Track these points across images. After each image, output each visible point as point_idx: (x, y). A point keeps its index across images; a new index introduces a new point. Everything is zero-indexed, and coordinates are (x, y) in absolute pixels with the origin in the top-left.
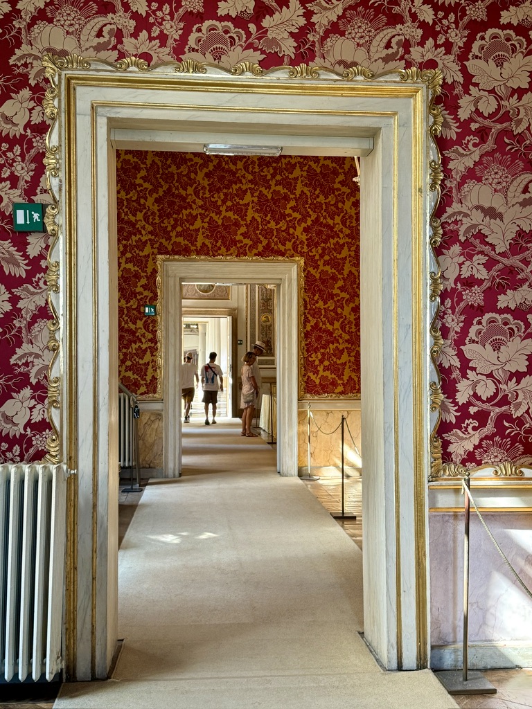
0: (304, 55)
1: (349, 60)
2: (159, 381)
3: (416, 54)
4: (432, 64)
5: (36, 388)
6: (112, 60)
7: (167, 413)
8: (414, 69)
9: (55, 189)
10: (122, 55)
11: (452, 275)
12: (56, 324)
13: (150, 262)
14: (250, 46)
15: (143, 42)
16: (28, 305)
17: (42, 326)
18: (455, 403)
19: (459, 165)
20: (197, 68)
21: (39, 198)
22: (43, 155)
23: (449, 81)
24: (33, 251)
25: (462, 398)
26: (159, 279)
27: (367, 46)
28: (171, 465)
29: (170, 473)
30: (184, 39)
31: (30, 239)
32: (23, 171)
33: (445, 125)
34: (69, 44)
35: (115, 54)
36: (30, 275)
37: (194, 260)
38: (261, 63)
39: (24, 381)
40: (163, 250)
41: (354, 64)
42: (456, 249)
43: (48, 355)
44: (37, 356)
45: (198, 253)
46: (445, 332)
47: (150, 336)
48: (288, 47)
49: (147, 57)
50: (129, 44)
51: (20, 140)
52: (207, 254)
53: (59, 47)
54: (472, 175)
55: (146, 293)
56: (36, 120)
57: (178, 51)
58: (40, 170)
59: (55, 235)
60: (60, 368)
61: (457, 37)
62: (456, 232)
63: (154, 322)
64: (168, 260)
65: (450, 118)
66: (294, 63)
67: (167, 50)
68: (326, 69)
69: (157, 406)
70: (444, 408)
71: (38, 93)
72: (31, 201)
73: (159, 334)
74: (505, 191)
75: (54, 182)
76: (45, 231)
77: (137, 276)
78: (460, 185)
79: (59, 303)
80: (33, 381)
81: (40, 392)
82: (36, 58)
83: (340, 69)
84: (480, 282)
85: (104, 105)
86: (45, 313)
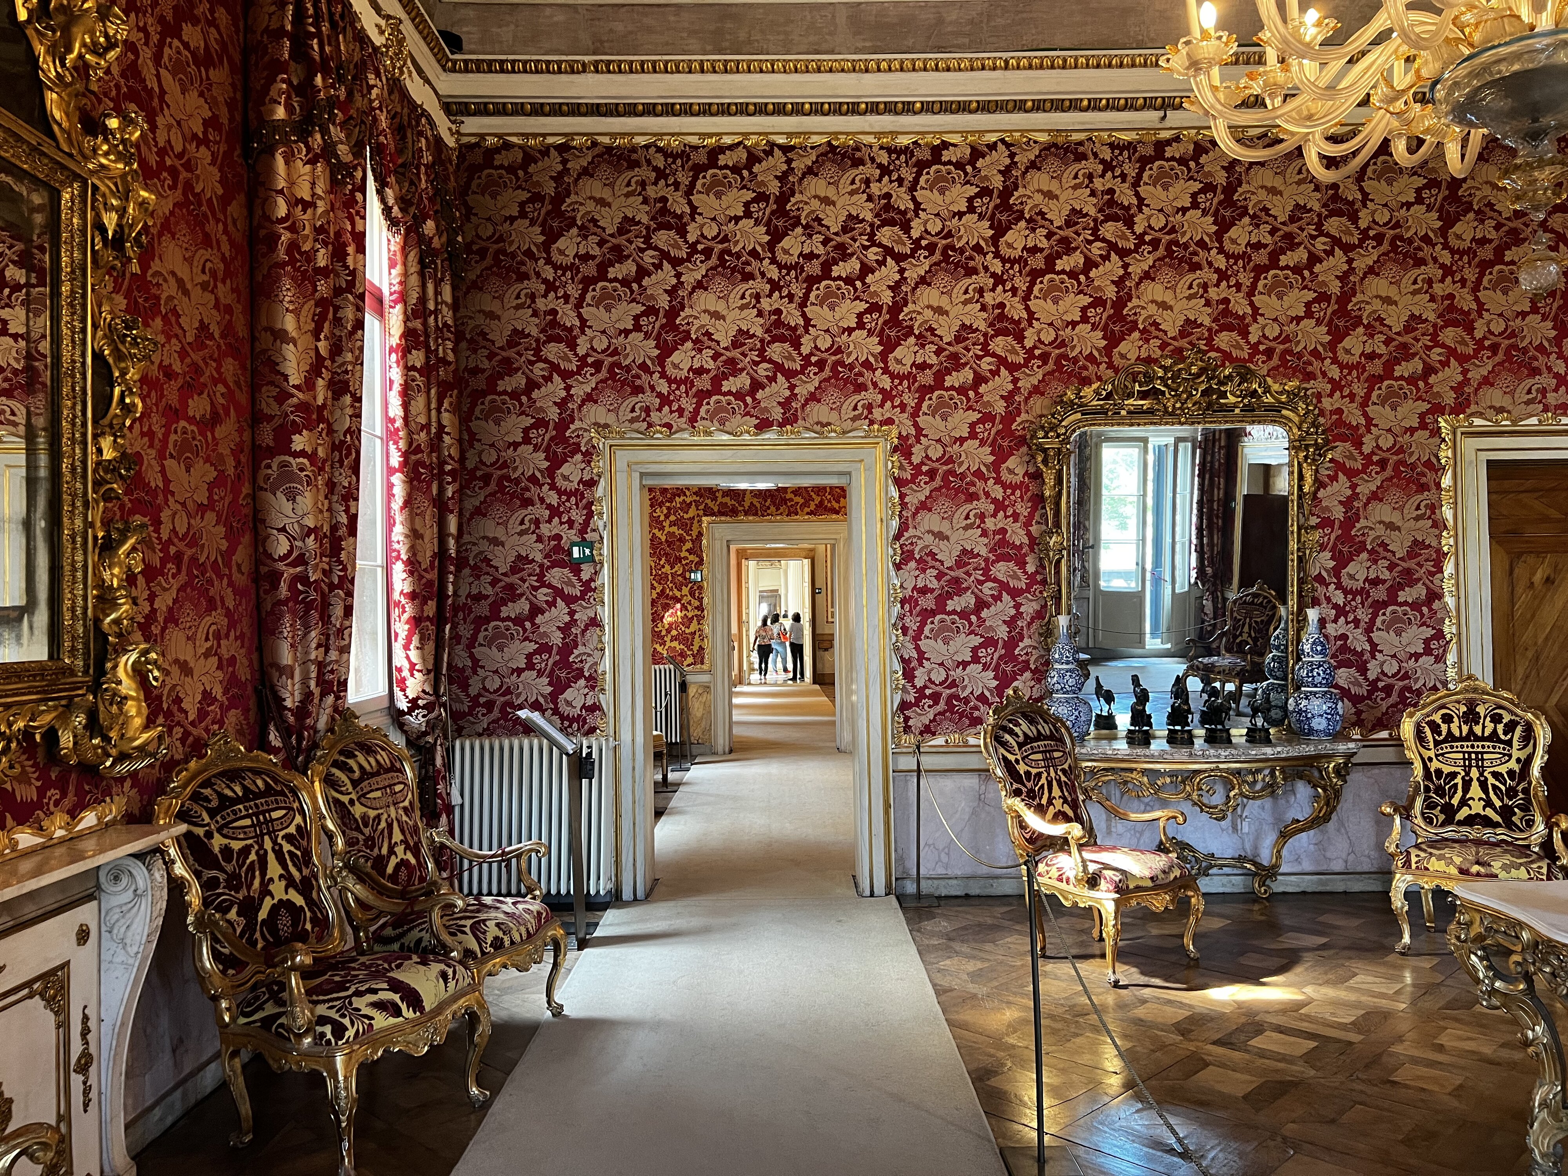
0: (790, 419)
1: (825, 421)
2: (706, 651)
3: (877, 413)
4: (889, 422)
5: (590, 679)
6: (642, 429)
7: (715, 685)
8: (876, 426)
9: (601, 528)
10: (650, 425)
11: (909, 585)
12: (602, 630)
13: (695, 525)
14: (747, 414)
15: (665, 414)
16: (582, 616)
17: (593, 632)
18: (914, 686)
19: (913, 500)
20: (708, 433)
21: (589, 536)
22: (592, 503)
23: (904, 434)
24: (585, 576)
25: (919, 683)
26: (704, 542)
27: (839, 409)
28: (720, 741)
29: (720, 749)
30: (696, 411)
31: (583, 567)
32: (578, 516)
33: (901, 467)
34: (611, 419)
35: (645, 424)
36: (583, 593)
37: (742, 522)
38: (756, 427)
39: (580, 674)
40: (708, 512)
41: (829, 424)
42: (913, 564)
43: (597, 654)
44: (589, 655)
45: (746, 513)
46: (905, 630)
47: (697, 603)
48: (777, 413)
49: (669, 426)
50: (655, 416)
51: (576, 493)
52: (756, 514)
53: (602, 422)
54: (924, 506)
55: (691, 557)
56: (586, 477)
57: (693, 420)
58: (590, 515)
59: (602, 563)
60: (606, 664)
61: (910, 400)
62: (912, 552)
63: (700, 588)
64: (714, 522)
65: (905, 462)
66: (781, 425)
67: (683, 420)
68: (807, 429)
69: (705, 678)
70: (904, 690)
71: (588, 456)
72: (584, 539)
73: (705, 600)
74: (950, 519)
75: (601, 524)
76: (594, 561)
77: (682, 540)
78: (914, 515)
79: (605, 614)
80: (587, 674)
81: (593, 682)
82: (586, 430)
83: (818, 428)
84: (932, 591)
85: (637, 463)
86: (595, 623)
